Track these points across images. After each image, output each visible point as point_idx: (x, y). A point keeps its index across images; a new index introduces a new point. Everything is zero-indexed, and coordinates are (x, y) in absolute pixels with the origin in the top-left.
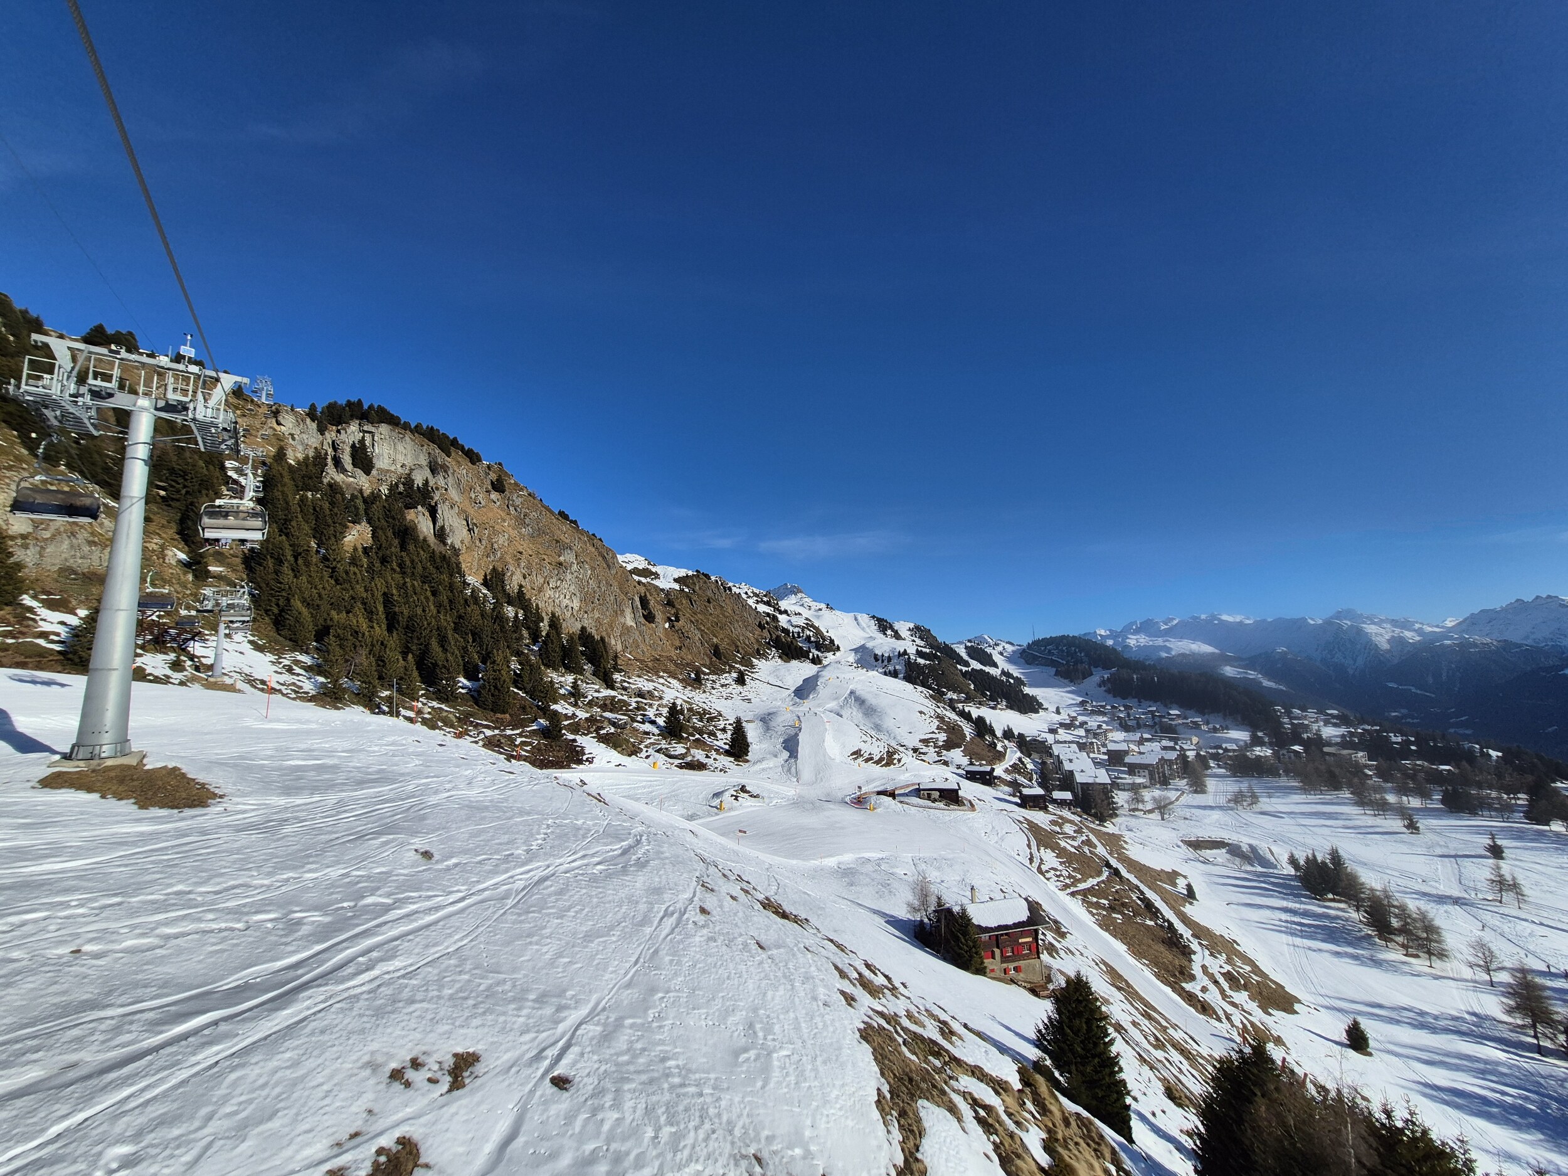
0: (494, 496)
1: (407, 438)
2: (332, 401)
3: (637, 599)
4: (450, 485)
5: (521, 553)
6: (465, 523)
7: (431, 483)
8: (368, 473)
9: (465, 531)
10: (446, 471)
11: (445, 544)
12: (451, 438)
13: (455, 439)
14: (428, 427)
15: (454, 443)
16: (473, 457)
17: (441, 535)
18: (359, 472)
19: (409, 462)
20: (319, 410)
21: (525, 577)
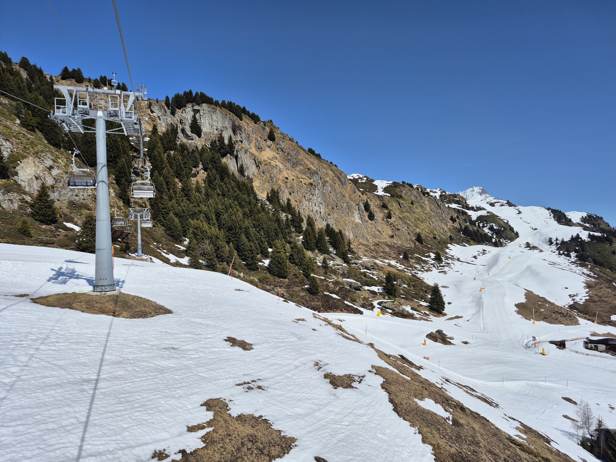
0: (269, 142)
1: (218, 111)
2: (176, 93)
3: (361, 204)
4: (243, 138)
5: (287, 178)
6: (253, 161)
7: (234, 139)
8: (199, 136)
9: (254, 167)
10: (240, 130)
11: (244, 176)
12: (242, 107)
13: (244, 108)
14: (228, 102)
15: (244, 111)
16: (255, 118)
17: (241, 170)
18: (194, 136)
19: (220, 126)
20: (171, 100)
21: (290, 194)
